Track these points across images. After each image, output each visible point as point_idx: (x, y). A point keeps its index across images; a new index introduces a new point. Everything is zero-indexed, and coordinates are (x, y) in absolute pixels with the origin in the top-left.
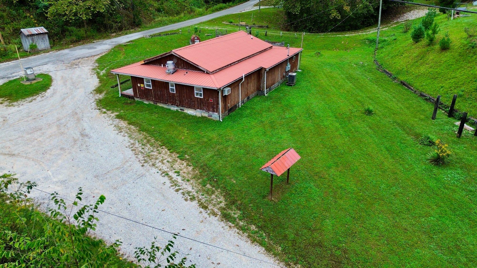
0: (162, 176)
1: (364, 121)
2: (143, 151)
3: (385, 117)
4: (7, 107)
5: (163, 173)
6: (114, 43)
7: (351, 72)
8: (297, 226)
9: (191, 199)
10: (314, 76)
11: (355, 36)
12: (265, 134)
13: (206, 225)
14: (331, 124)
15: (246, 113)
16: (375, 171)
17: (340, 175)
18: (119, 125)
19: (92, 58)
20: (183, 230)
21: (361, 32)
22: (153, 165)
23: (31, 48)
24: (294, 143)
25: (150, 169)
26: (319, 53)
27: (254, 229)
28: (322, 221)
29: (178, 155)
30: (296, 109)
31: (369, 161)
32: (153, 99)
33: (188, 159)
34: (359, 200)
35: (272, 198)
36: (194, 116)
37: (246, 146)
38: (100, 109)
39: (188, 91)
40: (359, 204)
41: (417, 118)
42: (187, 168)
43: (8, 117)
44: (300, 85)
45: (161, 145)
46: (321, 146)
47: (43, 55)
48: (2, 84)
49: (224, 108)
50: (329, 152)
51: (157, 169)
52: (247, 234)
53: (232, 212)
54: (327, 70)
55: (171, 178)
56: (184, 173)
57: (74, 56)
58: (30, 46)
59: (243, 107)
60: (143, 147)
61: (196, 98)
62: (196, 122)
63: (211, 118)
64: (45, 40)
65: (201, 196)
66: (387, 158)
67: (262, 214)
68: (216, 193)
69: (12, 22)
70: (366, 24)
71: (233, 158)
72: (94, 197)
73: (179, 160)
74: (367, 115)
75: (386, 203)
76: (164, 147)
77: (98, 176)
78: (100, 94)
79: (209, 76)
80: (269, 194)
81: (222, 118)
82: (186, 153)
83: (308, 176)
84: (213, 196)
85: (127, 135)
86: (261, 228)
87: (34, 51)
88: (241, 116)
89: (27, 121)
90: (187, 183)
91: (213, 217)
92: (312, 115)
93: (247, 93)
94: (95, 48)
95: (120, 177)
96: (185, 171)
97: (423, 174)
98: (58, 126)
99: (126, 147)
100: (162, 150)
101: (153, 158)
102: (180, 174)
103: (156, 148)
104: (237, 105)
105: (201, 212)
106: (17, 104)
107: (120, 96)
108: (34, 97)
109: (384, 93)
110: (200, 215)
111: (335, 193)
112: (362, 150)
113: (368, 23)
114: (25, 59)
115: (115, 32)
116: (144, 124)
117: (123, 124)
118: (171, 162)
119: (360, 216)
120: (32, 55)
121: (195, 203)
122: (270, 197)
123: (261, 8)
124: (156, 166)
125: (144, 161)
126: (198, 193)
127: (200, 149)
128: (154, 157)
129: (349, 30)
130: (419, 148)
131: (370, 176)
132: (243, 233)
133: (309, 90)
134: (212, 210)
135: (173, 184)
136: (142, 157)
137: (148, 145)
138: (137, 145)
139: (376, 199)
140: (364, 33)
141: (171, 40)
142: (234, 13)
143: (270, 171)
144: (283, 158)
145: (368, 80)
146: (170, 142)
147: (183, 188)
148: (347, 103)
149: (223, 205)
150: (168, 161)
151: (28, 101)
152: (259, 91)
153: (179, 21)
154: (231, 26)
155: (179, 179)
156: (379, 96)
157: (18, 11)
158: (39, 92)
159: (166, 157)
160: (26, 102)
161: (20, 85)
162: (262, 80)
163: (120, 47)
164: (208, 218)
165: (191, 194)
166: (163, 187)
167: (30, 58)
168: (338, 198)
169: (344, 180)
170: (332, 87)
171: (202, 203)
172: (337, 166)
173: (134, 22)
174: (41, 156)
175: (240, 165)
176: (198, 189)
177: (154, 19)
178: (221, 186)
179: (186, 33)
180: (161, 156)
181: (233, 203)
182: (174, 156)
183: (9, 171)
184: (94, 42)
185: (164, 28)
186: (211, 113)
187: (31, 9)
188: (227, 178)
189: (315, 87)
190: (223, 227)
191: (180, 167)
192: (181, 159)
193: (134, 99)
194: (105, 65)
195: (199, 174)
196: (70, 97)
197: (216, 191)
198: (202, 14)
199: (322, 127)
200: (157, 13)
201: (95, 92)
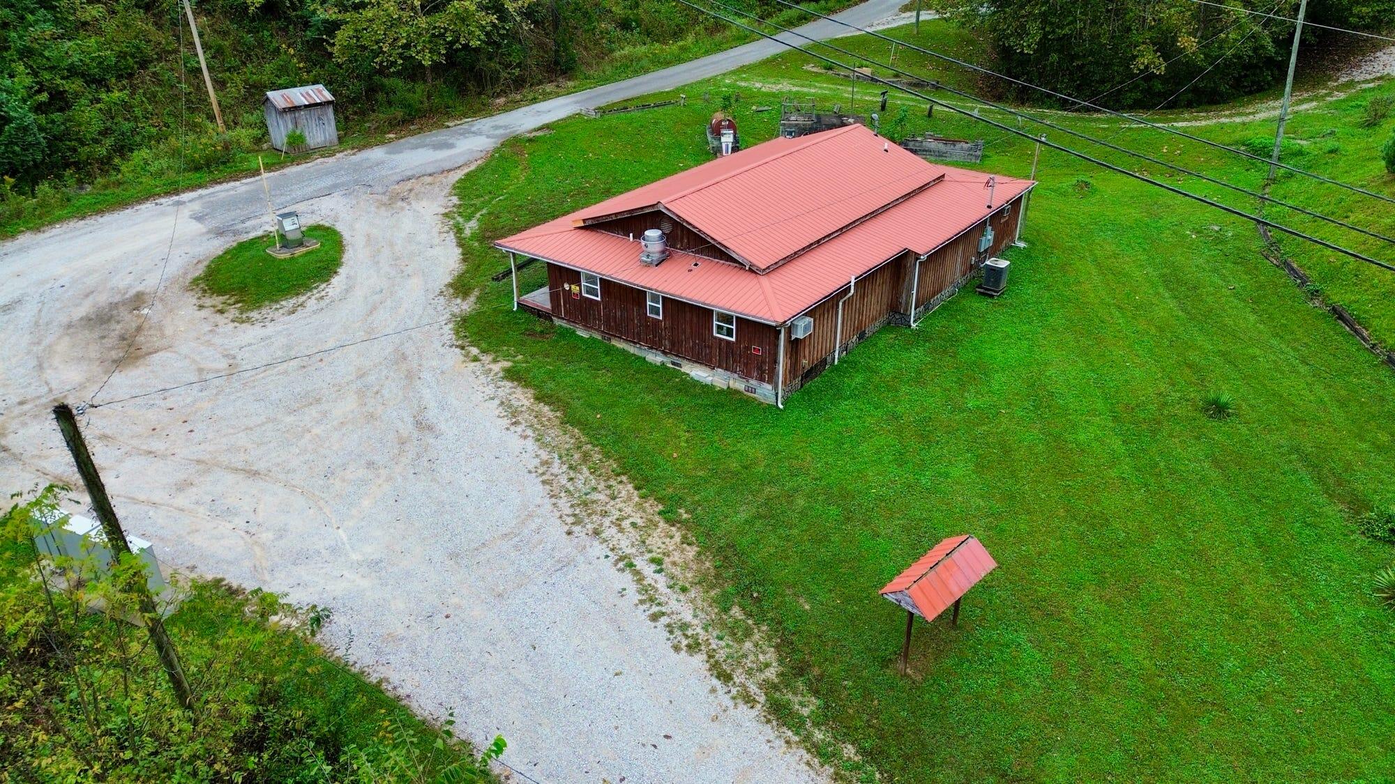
0: (618, 570)
1: (1198, 438)
2: (572, 489)
3: (1268, 429)
4: (236, 324)
5: (621, 559)
6: (501, 131)
7: (1179, 259)
8: (970, 761)
9: (689, 646)
10: (1063, 268)
11: (1208, 130)
12: (901, 460)
13: (727, 730)
14: (1097, 439)
15: (854, 384)
16: (1212, 612)
17: (1106, 614)
18: (513, 402)
19: (441, 178)
20: (667, 737)
21: (1227, 113)
22: (596, 533)
23: (290, 144)
24: (982, 497)
25: (588, 544)
26: (1087, 184)
27: (852, 756)
28: (1042, 755)
29: (661, 507)
30: (998, 380)
31: (1200, 577)
32: (600, 327)
33: (687, 520)
34: (1154, 700)
35: (906, 668)
36: (706, 385)
37: (845, 495)
38: (463, 348)
39: (695, 320)
40: (1153, 712)
41: (1365, 441)
42: (683, 551)
43: (239, 357)
44: (1017, 294)
45: (619, 470)
46: (1062, 513)
47: (318, 163)
48: (221, 253)
49: (790, 373)
50: (1082, 536)
51: (605, 545)
52: (832, 770)
53: (796, 699)
54: (1107, 247)
55: (639, 577)
56: (674, 564)
57: (397, 171)
58: (289, 137)
59: (845, 362)
60: (572, 474)
61: (716, 338)
62: (713, 406)
63: (752, 395)
64: (326, 124)
65: (716, 640)
66: (1254, 570)
67: (876, 713)
68: (756, 637)
69: (244, 64)
70: (1246, 87)
71: (806, 531)
72: (447, 617)
73: (662, 524)
74: (1211, 416)
75: (1234, 719)
76: (624, 478)
77: (458, 555)
78: (464, 299)
79: (755, 281)
80: (900, 654)
81: (783, 397)
82: (680, 501)
83: (1015, 607)
84: (748, 645)
85: (532, 435)
86: (871, 755)
87: (298, 151)
88: (838, 395)
89: (286, 372)
90: (682, 597)
91: (745, 707)
92: (1045, 404)
93: (860, 322)
94: (451, 146)
95: (513, 563)
96: (676, 559)
97: (1355, 636)
98: (361, 394)
99: (530, 472)
100: (620, 487)
101: (594, 512)
102: (664, 566)
103: (605, 481)
104: (829, 359)
105: (713, 690)
106: (258, 317)
107: (515, 309)
108: (302, 299)
109: (1274, 342)
110: (712, 697)
111: (1087, 670)
112: (1180, 536)
113: (1253, 83)
114: (276, 173)
115: (503, 93)
116: (577, 404)
117: (522, 398)
118: (641, 528)
119: (1152, 754)
120: (292, 162)
121: (698, 661)
122: (900, 665)
123: (921, 18)
124: (603, 535)
125: (571, 520)
126: (707, 631)
127: (719, 494)
128: (599, 509)
129: (1189, 105)
130: (1358, 546)
131: (1195, 627)
132: (822, 766)
133: (1043, 315)
134: (743, 685)
135: (644, 597)
136: (569, 504)
137: (585, 470)
138: (556, 467)
139: (1204, 702)
140: (1238, 120)
141: (656, 123)
142: (840, 36)
143: (907, 604)
144: (945, 566)
145: (1229, 293)
146: (642, 464)
147: (669, 611)
148: (1154, 369)
149: (771, 674)
150: (634, 525)
151: (286, 309)
152: (896, 314)
153: (679, 60)
154: (829, 80)
155: (661, 582)
156: (1258, 352)
157: (258, 32)
158: (314, 282)
159: (629, 510)
160: (281, 311)
161: (264, 260)
162: (906, 283)
163: (515, 145)
164: (731, 711)
165: (690, 632)
166: (621, 603)
167: (286, 171)
168: (1093, 688)
169: (1117, 632)
170: (1113, 310)
171: (717, 662)
172: (1101, 583)
173: (557, 63)
174: (321, 482)
175: (824, 554)
176: (708, 618)
177: (612, 51)
178: (770, 615)
179: (699, 104)
180: (618, 507)
181: (800, 670)
182: (649, 510)
183: (248, 522)
184: (448, 127)
185: (636, 85)
186: (753, 382)
187: (291, 27)
188: (787, 592)
189: (1063, 307)
190: (769, 741)
191: (663, 546)
192: (667, 521)
193: (552, 320)
194: (477, 202)
195: (712, 572)
196: (389, 302)
197: (756, 631)
198: (746, 37)
199: (1070, 446)
200: (619, 32)
201: (452, 291)
